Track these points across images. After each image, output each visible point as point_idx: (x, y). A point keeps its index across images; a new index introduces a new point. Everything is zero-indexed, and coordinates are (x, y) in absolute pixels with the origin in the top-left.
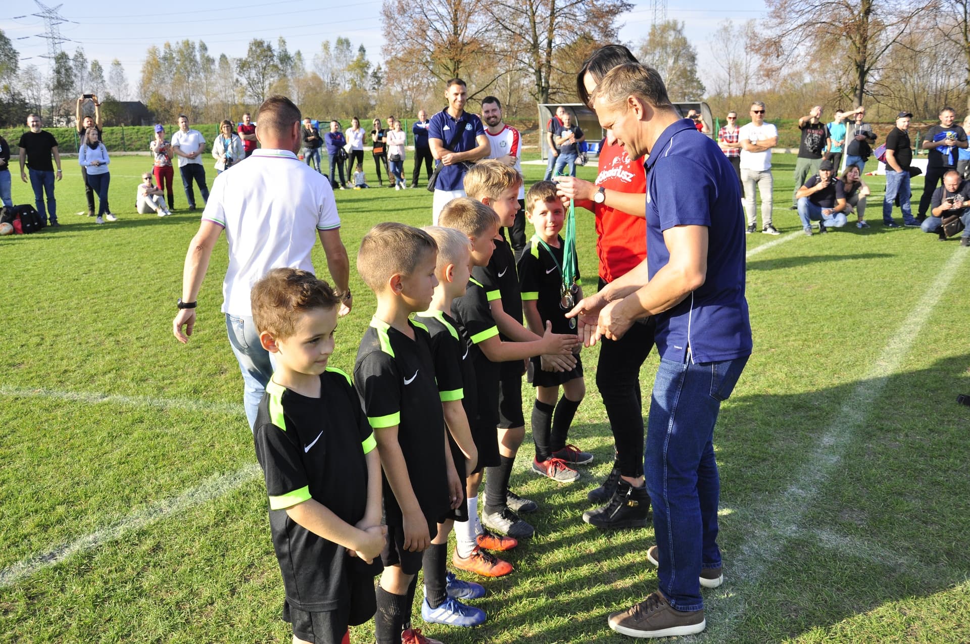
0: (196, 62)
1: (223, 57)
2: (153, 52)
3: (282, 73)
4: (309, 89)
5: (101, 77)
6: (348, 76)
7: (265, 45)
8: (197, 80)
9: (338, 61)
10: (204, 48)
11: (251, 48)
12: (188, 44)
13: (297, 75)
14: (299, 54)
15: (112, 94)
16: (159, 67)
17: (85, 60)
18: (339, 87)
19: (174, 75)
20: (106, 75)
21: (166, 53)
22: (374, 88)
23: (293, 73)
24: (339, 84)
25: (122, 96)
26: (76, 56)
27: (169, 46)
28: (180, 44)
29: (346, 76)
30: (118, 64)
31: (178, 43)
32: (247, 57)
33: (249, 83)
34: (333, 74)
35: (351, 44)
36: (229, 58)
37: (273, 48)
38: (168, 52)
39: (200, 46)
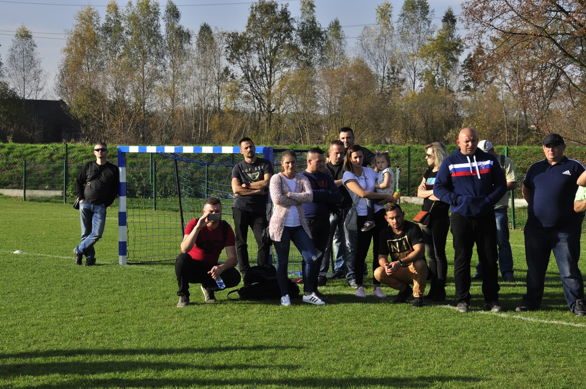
0: (160, 37)
1: (205, 29)
2: (88, 18)
3: (304, 59)
4: (352, 87)
6: (421, 65)
7: (279, 9)
8: (159, 68)
9: (404, 39)
10: (174, 13)
11: (253, 16)
12: (148, 7)
13: (331, 63)
14: (336, 26)
15: (11, 87)
16: (96, 43)
18: (404, 86)
19: (120, 57)
21: (109, 19)
22: (467, 88)
23: (322, 60)
24: (404, 80)
25: (28, 91)
27: (116, 8)
28: (135, 4)
29: (418, 67)
30: (25, 35)
31: (130, 4)
32: (245, 30)
33: (246, 76)
34: (393, 62)
35: (430, 9)
36: (214, 32)
37: (291, 16)
38: (112, 18)
39: (168, 11)
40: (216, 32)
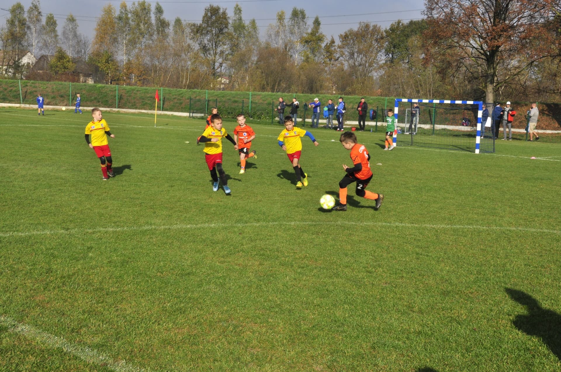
0: (151, 24)
1: (178, 22)
2: (109, 11)
3: (235, 41)
5: (54, 31)
6: (301, 49)
7: (221, 11)
9: (292, 32)
10: (159, 10)
11: (206, 14)
12: (144, 6)
14: (253, 22)
15: (64, 50)
16: (113, 26)
17: (40, 13)
18: (291, 60)
19: (127, 35)
20: (59, 29)
21: (121, 12)
23: (245, 42)
26: (31, 8)
27: (125, 7)
28: (136, 4)
30: (72, 20)
31: (134, 4)
32: (201, 22)
33: (201, 49)
34: (286, 45)
35: (306, 16)
36: (184, 23)
37: (228, 16)
38: (123, 11)
39: (157, 9)
40: (185, 23)
